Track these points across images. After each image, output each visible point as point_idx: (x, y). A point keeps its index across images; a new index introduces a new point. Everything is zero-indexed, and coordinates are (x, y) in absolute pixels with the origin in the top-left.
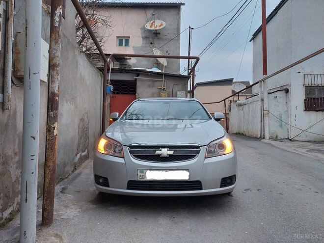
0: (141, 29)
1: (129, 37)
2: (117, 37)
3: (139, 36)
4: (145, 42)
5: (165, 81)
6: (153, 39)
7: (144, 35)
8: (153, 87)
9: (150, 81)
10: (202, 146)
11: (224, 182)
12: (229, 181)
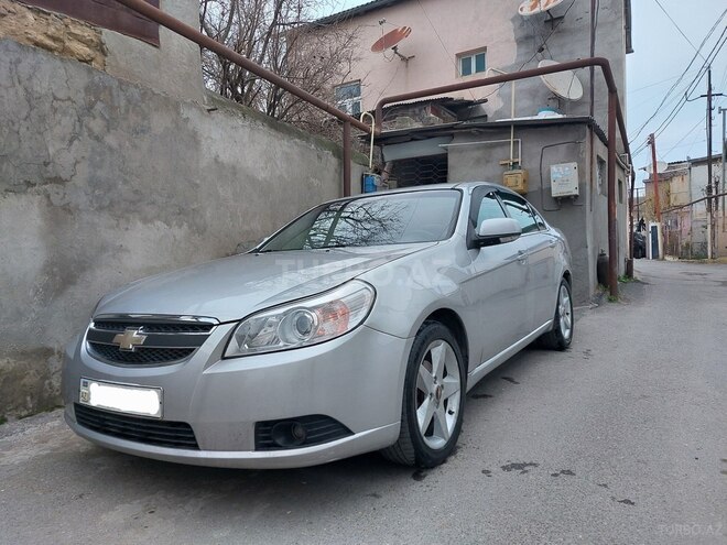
0: (513, 20)
1: (485, 49)
2: (458, 56)
3: (508, 41)
4: (523, 50)
5: (516, 143)
6: (545, 37)
7: (521, 34)
8: (488, 162)
9: (478, 148)
10: (221, 324)
11: (271, 433)
12: (299, 431)
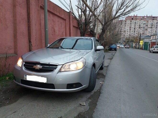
10: (59, 65)
11: (69, 86)
12: (74, 86)
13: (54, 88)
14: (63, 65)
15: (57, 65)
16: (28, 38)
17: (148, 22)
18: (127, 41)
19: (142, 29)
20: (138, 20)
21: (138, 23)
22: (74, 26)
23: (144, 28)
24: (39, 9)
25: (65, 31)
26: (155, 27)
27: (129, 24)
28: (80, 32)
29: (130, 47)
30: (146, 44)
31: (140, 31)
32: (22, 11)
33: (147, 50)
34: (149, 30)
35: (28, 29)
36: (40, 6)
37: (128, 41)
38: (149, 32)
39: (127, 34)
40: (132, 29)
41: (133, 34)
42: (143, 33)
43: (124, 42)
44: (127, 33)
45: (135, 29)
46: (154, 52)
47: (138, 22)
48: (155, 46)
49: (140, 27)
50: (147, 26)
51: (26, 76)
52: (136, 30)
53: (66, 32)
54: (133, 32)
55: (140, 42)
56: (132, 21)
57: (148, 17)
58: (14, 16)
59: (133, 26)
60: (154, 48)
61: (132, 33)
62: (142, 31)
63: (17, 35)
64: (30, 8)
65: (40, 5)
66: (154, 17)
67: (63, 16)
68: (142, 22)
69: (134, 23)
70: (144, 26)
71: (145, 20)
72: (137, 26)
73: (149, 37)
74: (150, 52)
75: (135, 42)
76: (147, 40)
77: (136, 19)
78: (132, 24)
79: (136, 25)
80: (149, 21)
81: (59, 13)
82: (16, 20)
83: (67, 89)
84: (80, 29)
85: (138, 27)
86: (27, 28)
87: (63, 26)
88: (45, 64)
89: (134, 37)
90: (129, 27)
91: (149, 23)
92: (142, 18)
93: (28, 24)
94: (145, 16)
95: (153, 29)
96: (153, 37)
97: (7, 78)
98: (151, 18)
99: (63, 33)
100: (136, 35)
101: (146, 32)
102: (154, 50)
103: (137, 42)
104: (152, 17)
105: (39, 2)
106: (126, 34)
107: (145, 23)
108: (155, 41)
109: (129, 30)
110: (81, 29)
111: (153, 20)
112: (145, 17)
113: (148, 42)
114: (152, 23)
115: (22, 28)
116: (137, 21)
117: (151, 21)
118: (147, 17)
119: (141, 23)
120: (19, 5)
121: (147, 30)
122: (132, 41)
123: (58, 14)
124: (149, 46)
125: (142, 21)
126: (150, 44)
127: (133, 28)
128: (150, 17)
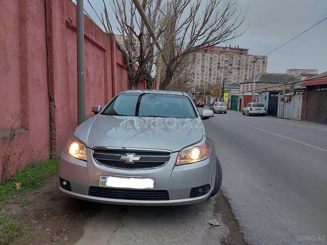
13: (168, 199)
14: (179, 151)
15: (169, 154)
16: (46, 91)
17: (232, 58)
18: (199, 92)
19: (223, 70)
20: (215, 53)
21: (216, 59)
22: (118, 64)
23: (226, 68)
24: (64, 26)
25: (103, 75)
26: (244, 68)
27: (201, 60)
28: (129, 76)
29: (205, 104)
30: (233, 99)
31: (220, 74)
32: (36, 32)
33: (236, 110)
34: (235, 73)
35: (48, 72)
36: (66, 21)
37: (201, 94)
38: (235, 76)
39: (198, 80)
40: (205, 69)
41: (207, 80)
42: (225, 77)
43: (193, 94)
44: (198, 78)
45: (210, 69)
46: (250, 115)
47: (216, 57)
48: (252, 104)
49: (219, 67)
50: (231, 65)
51: (105, 178)
52: (213, 73)
53: (106, 77)
54: (208, 77)
55: (223, 95)
56: (206, 54)
57: (232, 49)
58: (20, 43)
59: (207, 64)
60: (250, 106)
61: (206, 78)
62: (222, 74)
63: (27, 85)
64: (53, 25)
65: (66, 19)
66: (242, 50)
67: (101, 44)
68: (223, 57)
69: (209, 59)
70: (227, 65)
71: (227, 54)
72: (214, 66)
73: (236, 86)
74: (244, 114)
75: (213, 96)
76: (235, 92)
77: (212, 51)
78: (206, 62)
79: (213, 62)
80: (234, 56)
81: (96, 38)
82: (26, 51)
83: (190, 198)
84: (128, 69)
85: (216, 66)
86: (45, 70)
87: (101, 64)
88: (144, 152)
89: (209, 85)
90: (200, 65)
91: (235, 59)
92: (221, 50)
93: (48, 62)
94: (226, 47)
95: (241, 70)
96: (248, 86)
97: (18, 185)
98: (236, 51)
99: (100, 77)
100: (213, 82)
101: (229, 76)
102: (251, 110)
103: (218, 96)
104: (238, 49)
105: (63, 12)
106: (195, 80)
107: (227, 59)
108: (250, 94)
109: (200, 72)
110: (131, 70)
111: (240, 56)
112: (228, 49)
113: (238, 96)
114: (239, 61)
115: (37, 69)
116: (214, 55)
117: (237, 56)
118: (230, 48)
119: (222, 59)
120: (31, 19)
121: (231, 72)
122: (208, 93)
123: (94, 39)
124: (239, 103)
125: (222, 55)
126: (241, 99)
127: (207, 67)
128: (235, 49)
